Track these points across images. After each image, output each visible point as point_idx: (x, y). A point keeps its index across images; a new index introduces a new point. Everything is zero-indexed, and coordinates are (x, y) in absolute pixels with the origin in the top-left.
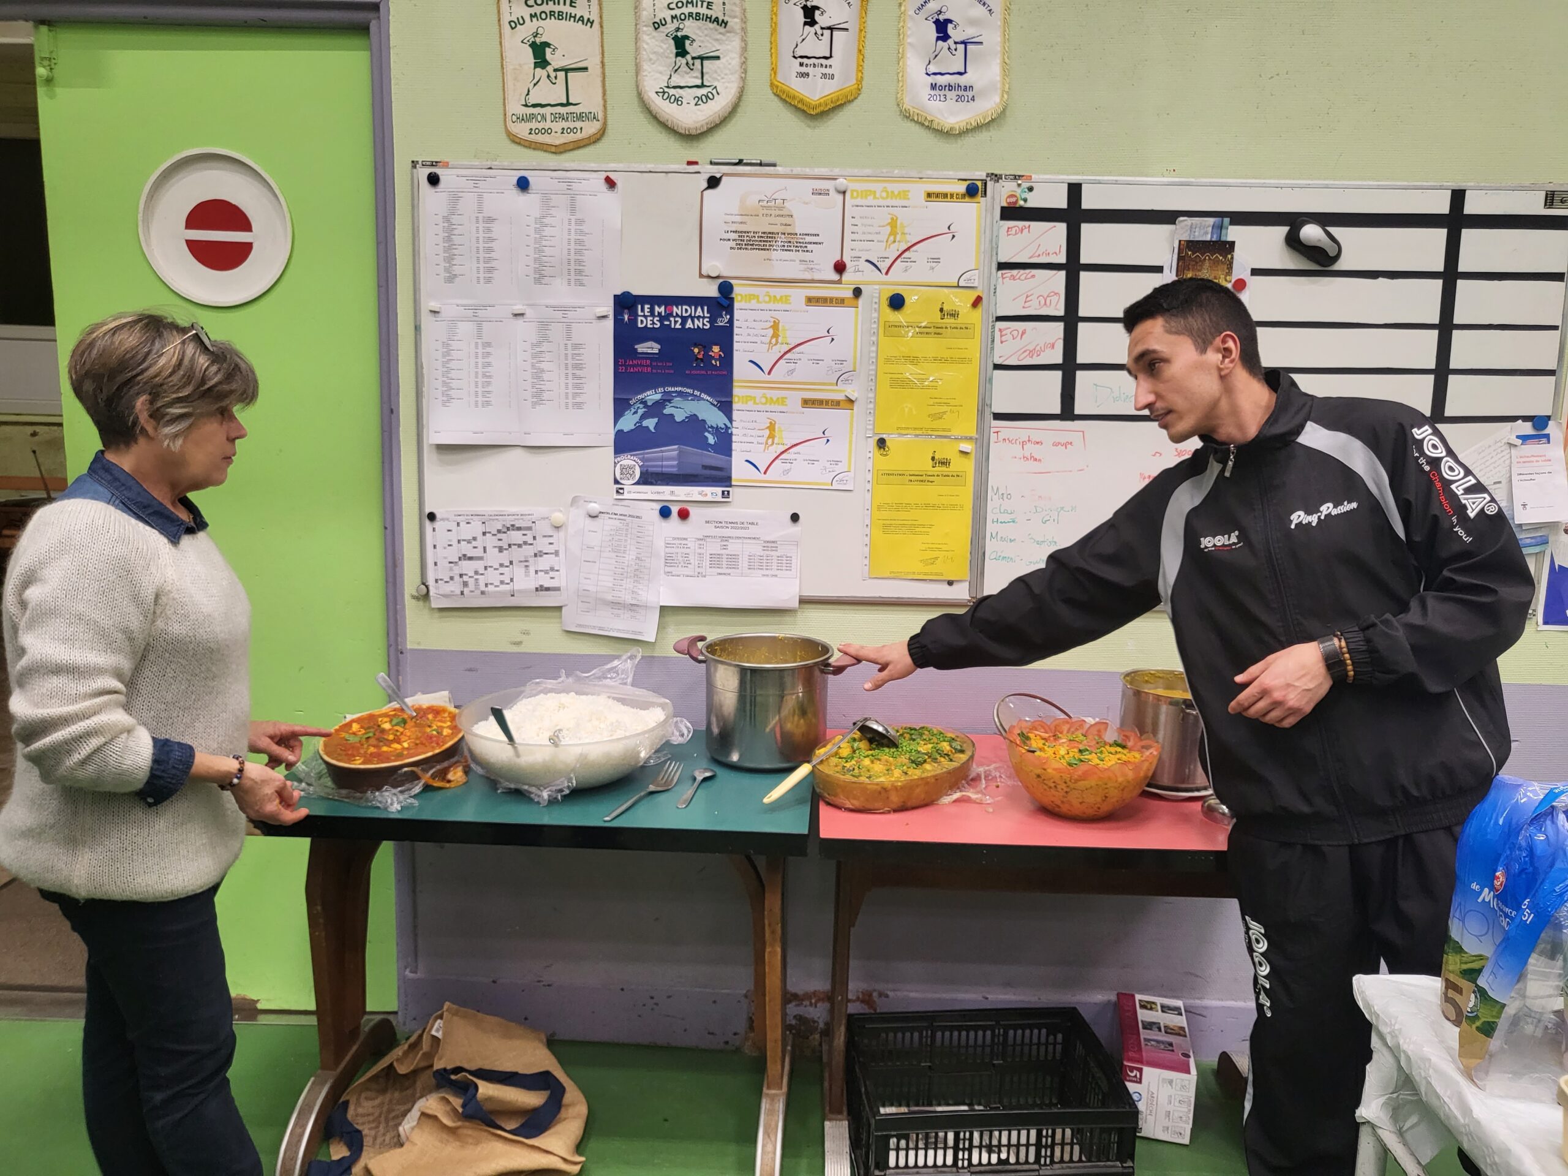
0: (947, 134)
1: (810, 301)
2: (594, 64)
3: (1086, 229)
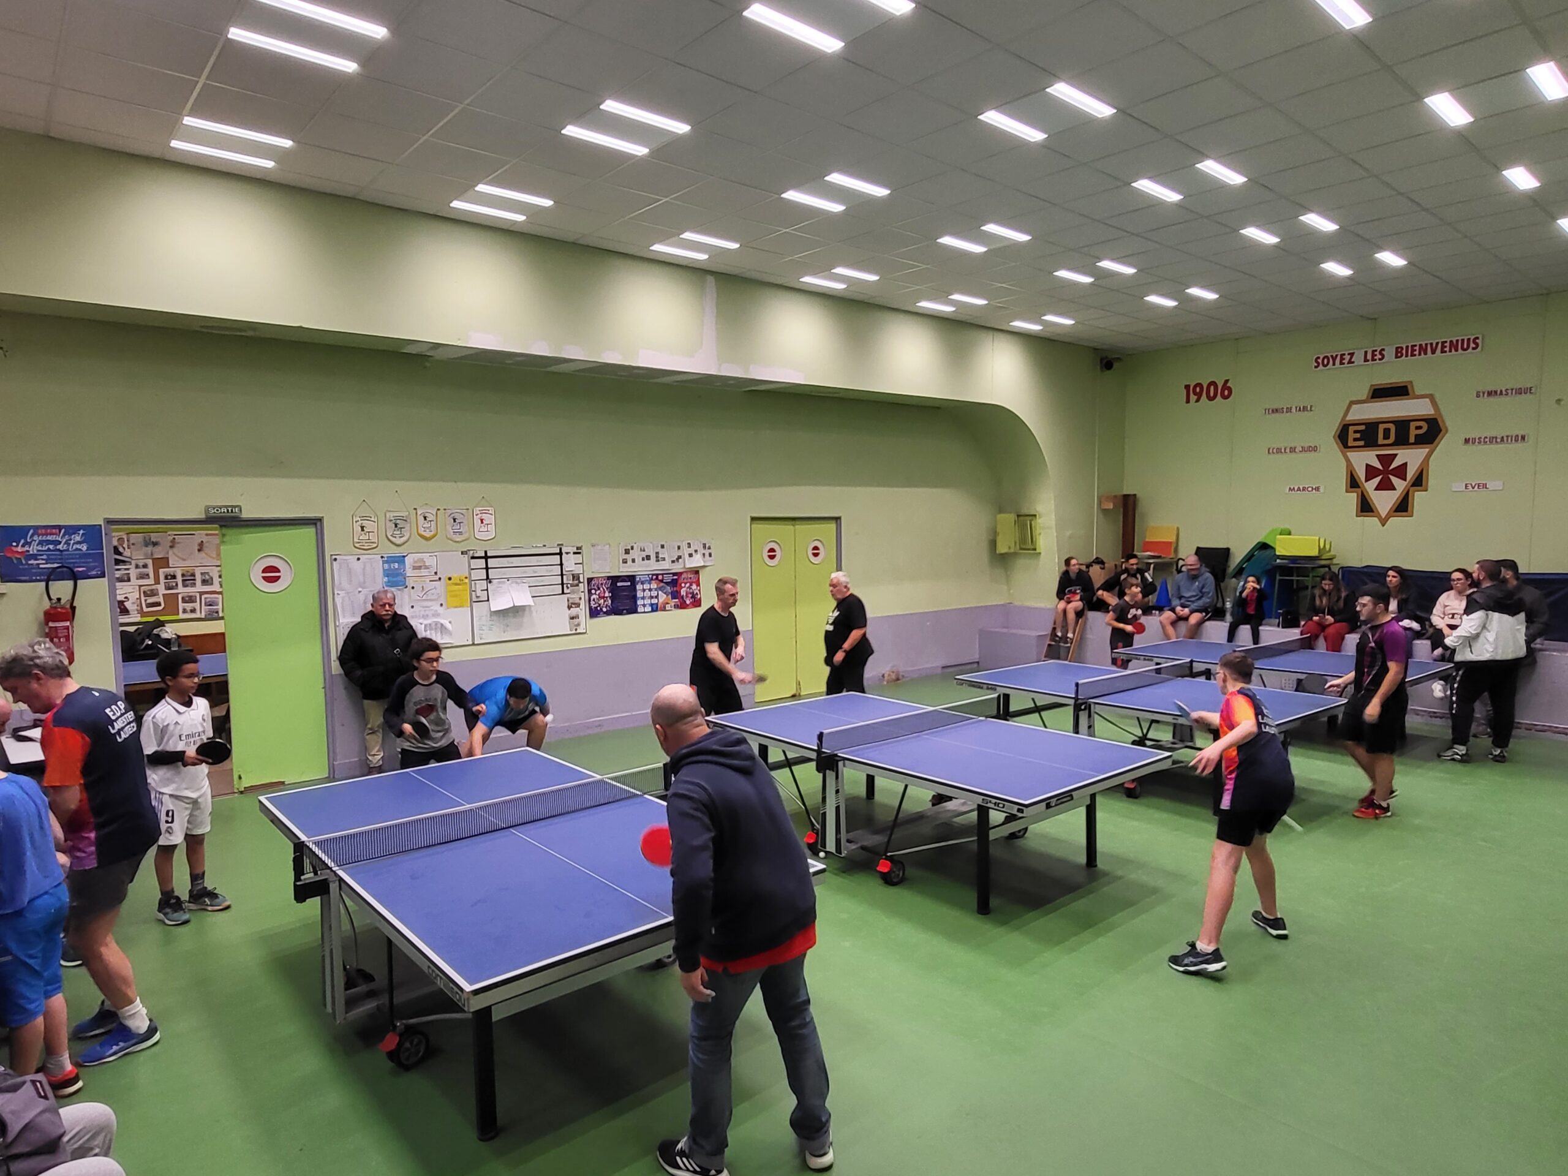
0: (458, 542)
1: (431, 581)
2: (375, 531)
3: (489, 560)
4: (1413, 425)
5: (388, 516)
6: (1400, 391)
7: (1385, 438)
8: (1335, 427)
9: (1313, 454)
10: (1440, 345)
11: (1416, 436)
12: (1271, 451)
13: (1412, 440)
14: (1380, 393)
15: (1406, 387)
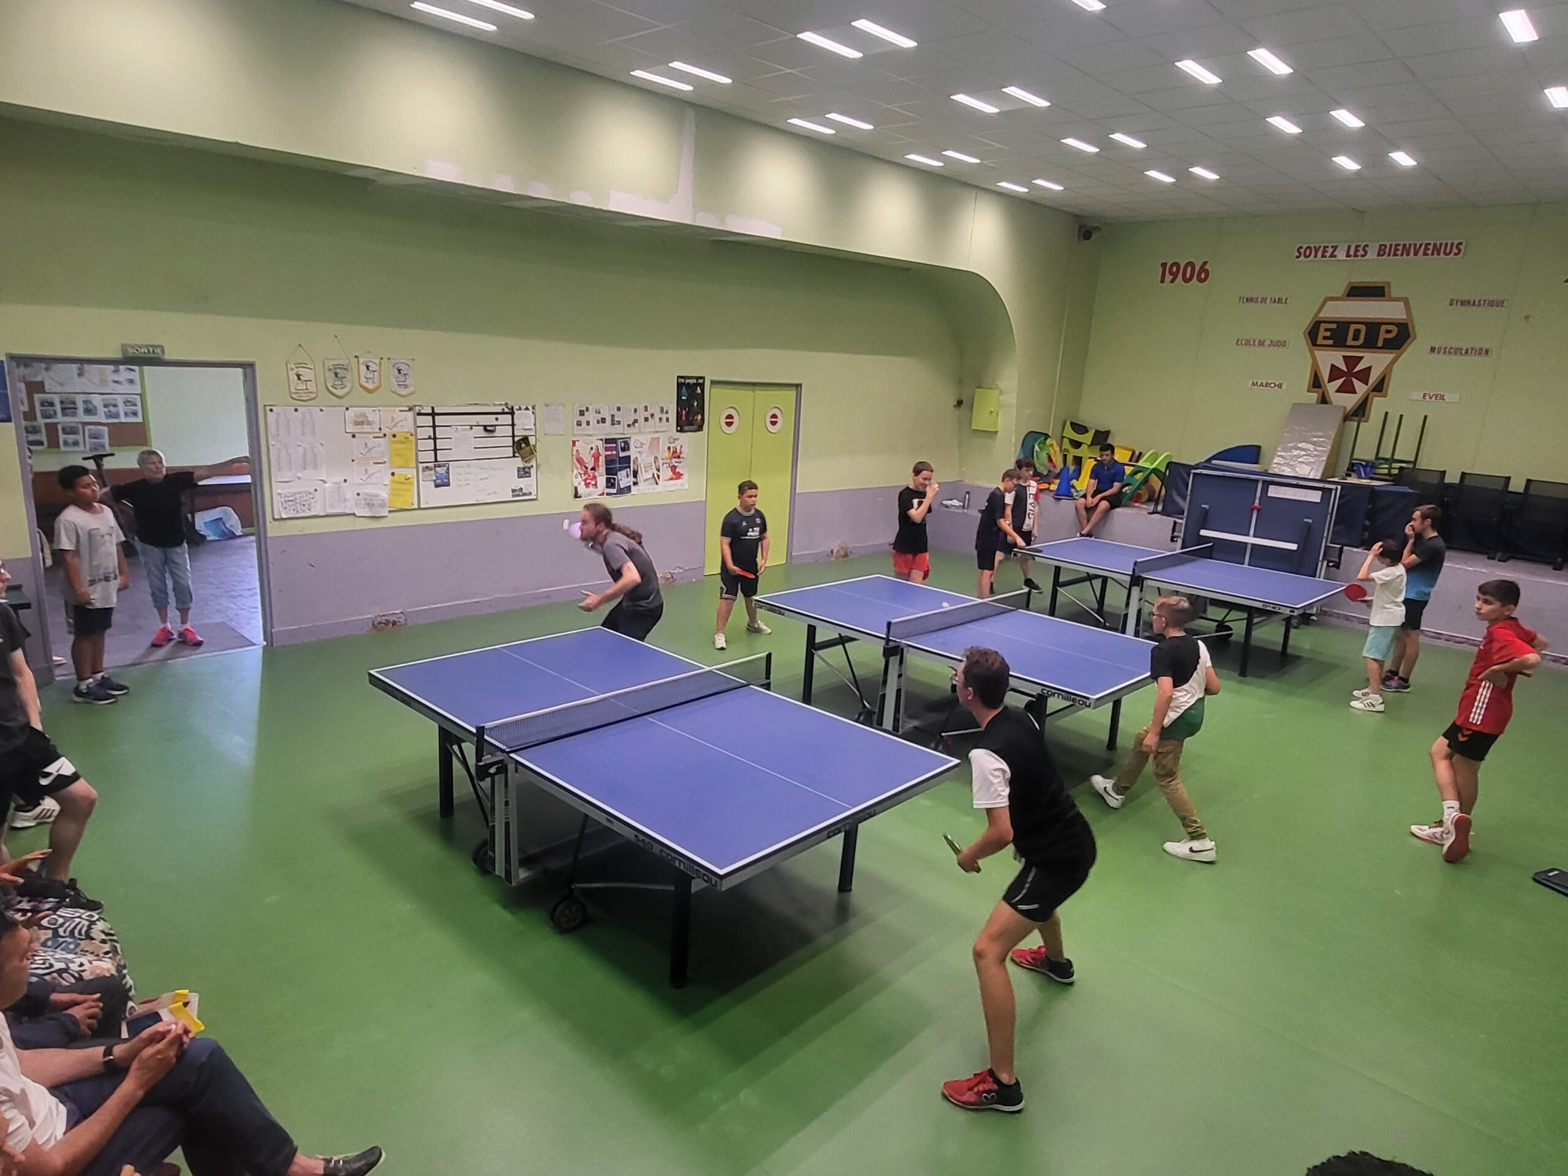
0: (400, 395)
1: (374, 437)
2: (313, 379)
3: (436, 417)
4: (1383, 328)
5: (326, 363)
6: (1376, 292)
7: (1354, 339)
8: (1306, 323)
9: (1282, 349)
10: (1423, 246)
11: (1385, 340)
12: (1240, 342)
13: (1380, 344)
14: (1357, 292)
15: (1383, 288)
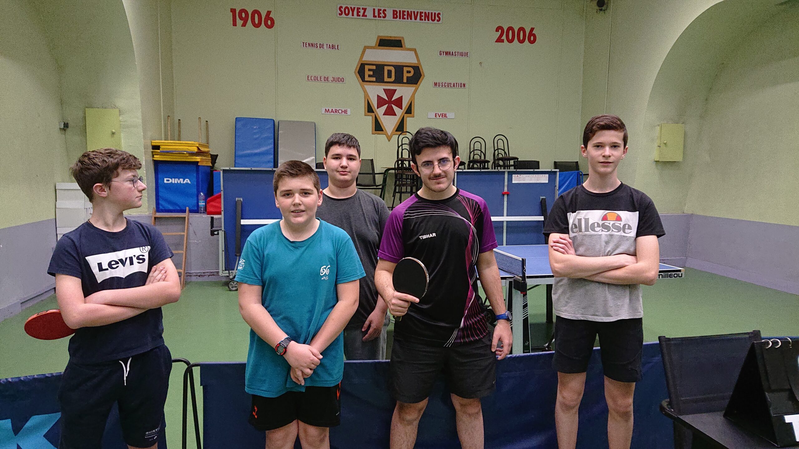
4: (405, 69)
6: (396, 43)
7: (388, 77)
8: (355, 66)
9: (340, 85)
10: (419, 14)
11: (407, 77)
12: (310, 79)
13: (405, 81)
14: (385, 43)
15: (400, 41)
